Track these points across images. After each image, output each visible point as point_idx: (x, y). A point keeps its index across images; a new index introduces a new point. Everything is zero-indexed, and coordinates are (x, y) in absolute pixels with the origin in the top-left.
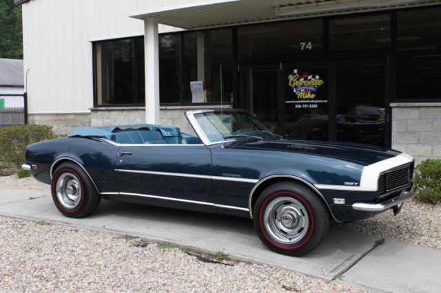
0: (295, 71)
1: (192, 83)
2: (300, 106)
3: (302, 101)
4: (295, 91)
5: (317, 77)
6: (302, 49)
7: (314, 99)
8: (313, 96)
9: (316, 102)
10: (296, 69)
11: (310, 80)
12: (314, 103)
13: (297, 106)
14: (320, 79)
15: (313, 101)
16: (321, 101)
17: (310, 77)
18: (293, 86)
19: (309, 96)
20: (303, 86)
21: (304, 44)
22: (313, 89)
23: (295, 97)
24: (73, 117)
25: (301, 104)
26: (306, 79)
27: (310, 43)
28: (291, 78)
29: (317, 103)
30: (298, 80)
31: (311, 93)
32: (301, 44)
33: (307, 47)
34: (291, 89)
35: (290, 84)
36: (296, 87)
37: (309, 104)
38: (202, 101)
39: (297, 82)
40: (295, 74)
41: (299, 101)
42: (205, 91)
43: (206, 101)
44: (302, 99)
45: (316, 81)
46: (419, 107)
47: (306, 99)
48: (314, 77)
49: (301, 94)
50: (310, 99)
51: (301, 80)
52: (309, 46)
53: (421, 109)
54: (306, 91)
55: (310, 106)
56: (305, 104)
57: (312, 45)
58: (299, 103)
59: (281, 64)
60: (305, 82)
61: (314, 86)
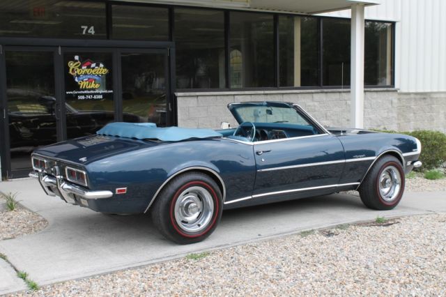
0: (77, 58)
2: (83, 97)
3: (86, 92)
4: (76, 80)
5: (101, 65)
6: (84, 33)
7: (99, 89)
8: (98, 86)
9: (101, 92)
10: (77, 55)
11: (93, 68)
12: (99, 94)
13: (80, 97)
14: (104, 68)
15: (97, 91)
16: (106, 92)
17: (93, 65)
18: (74, 74)
19: (93, 85)
20: (86, 74)
21: (86, 27)
22: (97, 78)
23: (76, 87)
25: (85, 95)
26: (89, 67)
27: (92, 28)
28: (71, 65)
29: (102, 94)
30: (80, 67)
31: (95, 83)
32: (82, 27)
33: (89, 32)
34: (72, 78)
35: (71, 72)
36: (78, 76)
37: (93, 94)
39: (78, 70)
40: (77, 61)
41: (82, 92)
44: (85, 89)
45: (101, 70)
46: (197, 96)
47: (89, 90)
48: (98, 65)
49: (83, 84)
50: (94, 89)
51: (83, 68)
52: (92, 31)
54: (90, 81)
55: (95, 97)
56: (90, 94)
57: (94, 30)
58: (82, 94)
59: (60, 48)
60: (88, 71)
61: (98, 75)
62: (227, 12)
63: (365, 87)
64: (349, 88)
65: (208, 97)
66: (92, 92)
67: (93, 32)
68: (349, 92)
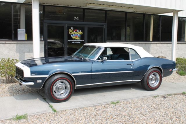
0: (72, 28)
1: (18, 30)
3: (75, 40)
4: (72, 36)
5: (80, 31)
6: (75, 19)
9: (80, 40)
10: (72, 27)
11: (78, 32)
12: (79, 41)
13: (72, 42)
14: (81, 32)
15: (79, 40)
16: (82, 40)
17: (78, 31)
19: (77, 38)
20: (75, 34)
21: (76, 17)
22: (79, 36)
23: (71, 38)
25: (74, 41)
26: (76, 31)
27: (78, 18)
28: (70, 31)
29: (80, 41)
30: (73, 32)
31: (78, 37)
32: (74, 17)
33: (77, 19)
34: (70, 35)
35: (70, 33)
36: (72, 35)
37: (77, 41)
39: (72, 33)
40: (72, 29)
41: (73, 40)
42: (26, 34)
43: (26, 39)
44: (75, 39)
45: (80, 33)
47: (76, 40)
48: (79, 31)
49: (74, 38)
54: (76, 36)
55: (78, 42)
56: (76, 41)
57: (79, 18)
59: (66, 25)
60: (76, 33)
61: (79, 35)
62: (126, 13)
63: (177, 42)
64: (171, 42)
66: (77, 40)
67: (78, 19)
68: (171, 43)
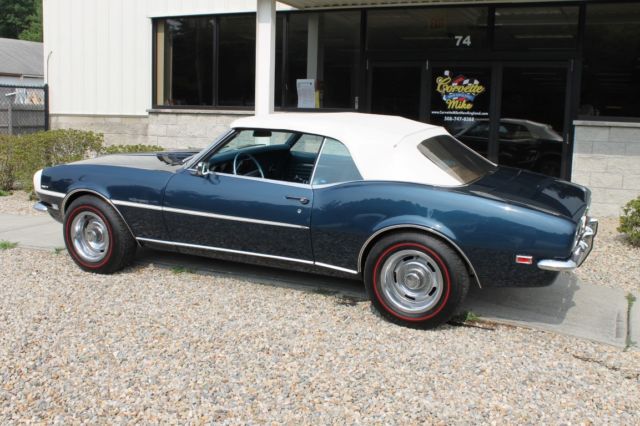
0: (447, 73)
1: (299, 81)
2: (450, 119)
3: (454, 113)
4: (444, 98)
5: (476, 82)
6: (458, 44)
7: (471, 110)
8: (469, 106)
9: (472, 114)
10: (447, 69)
11: (466, 85)
12: (469, 116)
13: (447, 119)
14: (479, 85)
15: (468, 113)
16: (479, 114)
17: (466, 82)
18: (443, 92)
19: (464, 105)
20: (456, 92)
21: (460, 38)
22: (470, 98)
23: (444, 106)
24: (118, 120)
25: (453, 116)
26: (460, 84)
27: (468, 38)
28: (440, 81)
29: (474, 116)
30: (450, 84)
31: (467, 103)
32: (456, 37)
33: (464, 42)
34: (439, 96)
35: (438, 89)
36: (447, 94)
37: (463, 116)
38: (312, 106)
39: (448, 88)
40: (447, 77)
41: (451, 113)
42: (318, 93)
43: (318, 107)
44: (454, 110)
45: (475, 88)
46: (610, 127)
47: (459, 110)
49: (452, 102)
50: (465, 110)
51: (454, 84)
52: (468, 41)
53: (612, 129)
54: (460, 100)
55: (465, 119)
56: (457, 116)
57: (471, 40)
58: (449, 115)
59: (427, 62)
60: (459, 88)
61: (471, 94)
65: (626, 130)
66: (462, 113)
67: (468, 43)
